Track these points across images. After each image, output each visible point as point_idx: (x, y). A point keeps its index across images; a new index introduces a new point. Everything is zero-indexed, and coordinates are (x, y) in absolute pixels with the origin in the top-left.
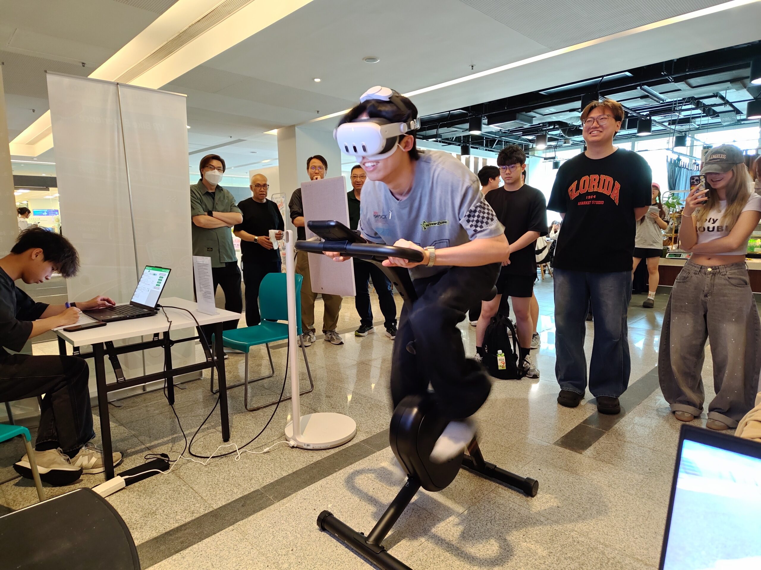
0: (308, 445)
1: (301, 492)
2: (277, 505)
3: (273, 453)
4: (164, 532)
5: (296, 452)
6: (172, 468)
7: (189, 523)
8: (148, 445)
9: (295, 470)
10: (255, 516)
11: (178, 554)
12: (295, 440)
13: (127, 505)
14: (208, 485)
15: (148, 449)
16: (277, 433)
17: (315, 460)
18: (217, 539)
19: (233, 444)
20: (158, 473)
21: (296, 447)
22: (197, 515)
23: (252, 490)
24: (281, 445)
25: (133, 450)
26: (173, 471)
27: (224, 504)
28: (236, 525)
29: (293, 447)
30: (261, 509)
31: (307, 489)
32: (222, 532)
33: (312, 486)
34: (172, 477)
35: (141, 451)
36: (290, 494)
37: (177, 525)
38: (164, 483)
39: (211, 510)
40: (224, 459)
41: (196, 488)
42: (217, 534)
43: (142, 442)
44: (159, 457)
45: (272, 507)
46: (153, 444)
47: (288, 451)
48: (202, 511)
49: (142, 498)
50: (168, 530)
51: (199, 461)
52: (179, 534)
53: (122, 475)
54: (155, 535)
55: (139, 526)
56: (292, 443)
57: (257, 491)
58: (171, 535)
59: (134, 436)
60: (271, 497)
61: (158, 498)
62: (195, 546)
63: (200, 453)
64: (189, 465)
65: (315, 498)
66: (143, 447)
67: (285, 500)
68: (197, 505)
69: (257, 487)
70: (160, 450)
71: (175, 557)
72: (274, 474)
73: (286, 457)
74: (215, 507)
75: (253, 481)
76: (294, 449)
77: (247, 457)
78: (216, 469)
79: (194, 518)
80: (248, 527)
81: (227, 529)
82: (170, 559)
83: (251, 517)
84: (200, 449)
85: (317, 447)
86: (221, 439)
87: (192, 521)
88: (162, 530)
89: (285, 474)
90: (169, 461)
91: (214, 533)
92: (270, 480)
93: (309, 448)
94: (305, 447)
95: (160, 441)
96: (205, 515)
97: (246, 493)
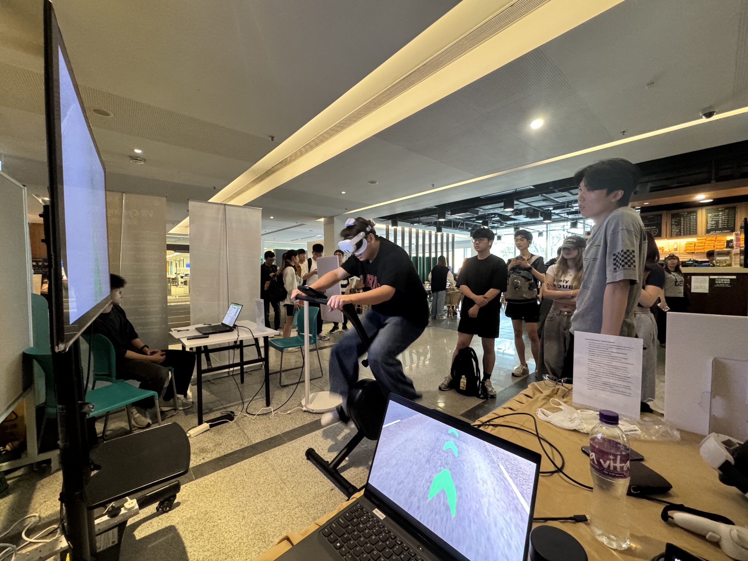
0: (313, 410)
1: (302, 437)
2: (288, 444)
3: (293, 414)
4: (223, 455)
5: (306, 414)
6: (235, 420)
7: (238, 450)
8: (225, 406)
9: (303, 425)
10: (274, 449)
11: (229, 467)
12: (306, 407)
13: (207, 439)
14: (252, 430)
15: (225, 408)
16: (298, 403)
17: (315, 419)
18: (251, 460)
19: (271, 408)
20: (227, 422)
21: (307, 411)
22: (243, 447)
23: (276, 434)
24: (298, 410)
25: (216, 408)
26: (235, 421)
27: (259, 441)
28: (263, 454)
29: (305, 411)
30: (279, 445)
31: (307, 436)
32: (254, 457)
33: (310, 434)
34: (235, 425)
35: (221, 409)
36: (297, 438)
37: (231, 451)
38: (229, 428)
39: (251, 444)
40: (265, 416)
41: (246, 431)
42: (252, 458)
43: (222, 404)
44: (229, 413)
45: (285, 445)
46: (227, 405)
47: (301, 414)
48: (246, 445)
49: (216, 436)
50: (226, 454)
51: (251, 416)
52: (231, 457)
53: (207, 422)
54: (218, 456)
55: (211, 451)
56: (304, 409)
57: (279, 435)
58: (227, 457)
59: (218, 400)
60: (285, 439)
61: (224, 436)
62: (239, 463)
63: (252, 412)
64: (245, 418)
65: (310, 441)
66: (222, 407)
67: (293, 441)
68: (245, 441)
69: (279, 433)
70: (230, 409)
71: (226, 469)
72: (290, 426)
73: (299, 417)
74: (254, 443)
75: (278, 430)
76: (305, 413)
77: (278, 416)
78: (259, 422)
79: (241, 448)
80: (269, 455)
81: (257, 455)
82: (223, 470)
83: (272, 449)
84: (252, 410)
85: (318, 412)
86: (265, 405)
87: (240, 450)
88: (223, 454)
89: (296, 427)
90: (234, 416)
91: (250, 457)
92: (287, 430)
93: (313, 412)
94: (311, 411)
95: (231, 404)
96: (248, 447)
97: (272, 436)
